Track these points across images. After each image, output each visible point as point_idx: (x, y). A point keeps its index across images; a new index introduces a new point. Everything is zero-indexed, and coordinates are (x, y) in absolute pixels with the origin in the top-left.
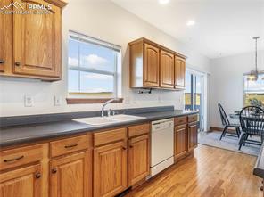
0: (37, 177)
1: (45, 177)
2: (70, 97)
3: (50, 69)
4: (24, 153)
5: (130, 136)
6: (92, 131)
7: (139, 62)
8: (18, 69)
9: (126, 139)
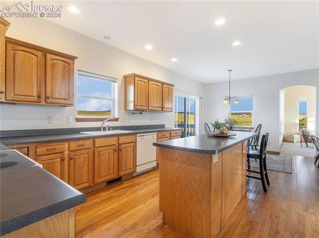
0: (63, 160)
1: (66, 161)
2: (78, 117)
3: (67, 99)
4: (56, 147)
5: (120, 142)
6: (94, 138)
7: (131, 89)
8: (48, 101)
9: (117, 145)
